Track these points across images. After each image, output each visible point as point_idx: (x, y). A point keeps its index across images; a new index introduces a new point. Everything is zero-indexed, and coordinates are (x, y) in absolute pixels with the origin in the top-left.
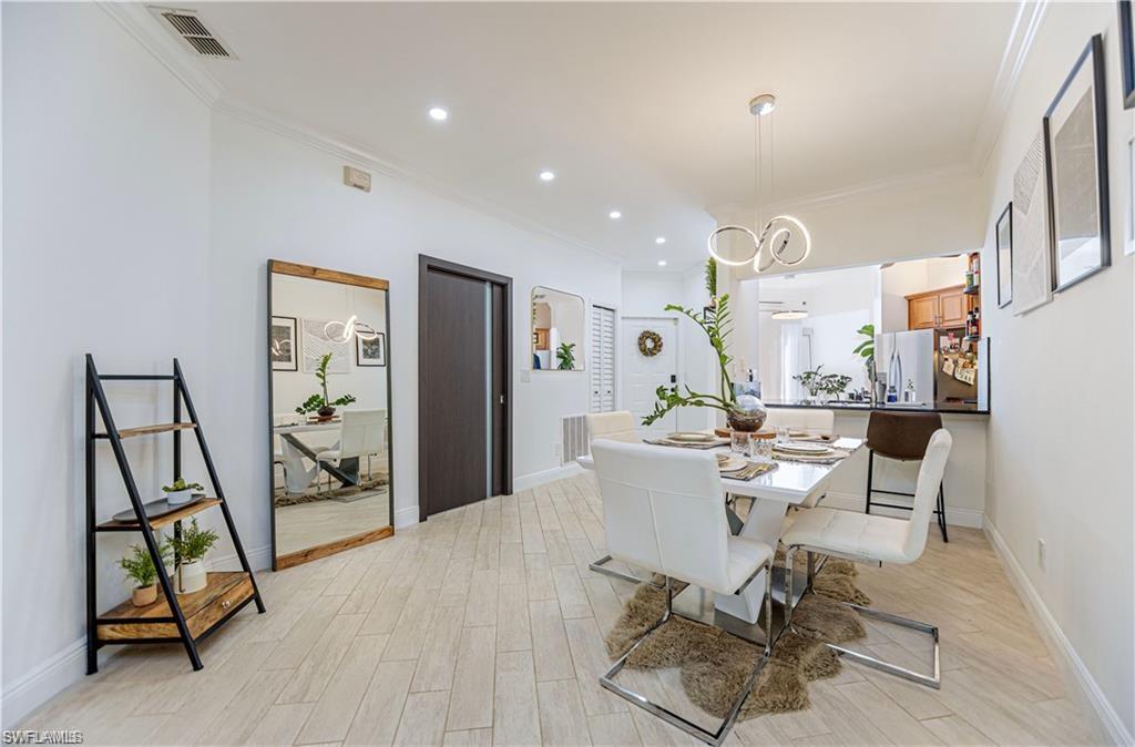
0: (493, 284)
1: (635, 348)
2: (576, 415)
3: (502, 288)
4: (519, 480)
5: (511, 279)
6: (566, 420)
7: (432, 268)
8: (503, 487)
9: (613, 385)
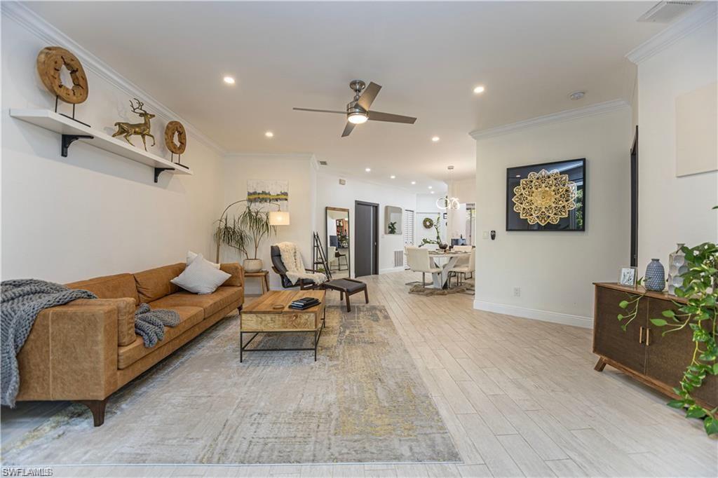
0: (373, 206)
1: (422, 225)
2: (399, 250)
3: (376, 207)
4: (381, 270)
5: (378, 204)
6: (395, 252)
7: (358, 204)
8: (376, 272)
9: (413, 240)
